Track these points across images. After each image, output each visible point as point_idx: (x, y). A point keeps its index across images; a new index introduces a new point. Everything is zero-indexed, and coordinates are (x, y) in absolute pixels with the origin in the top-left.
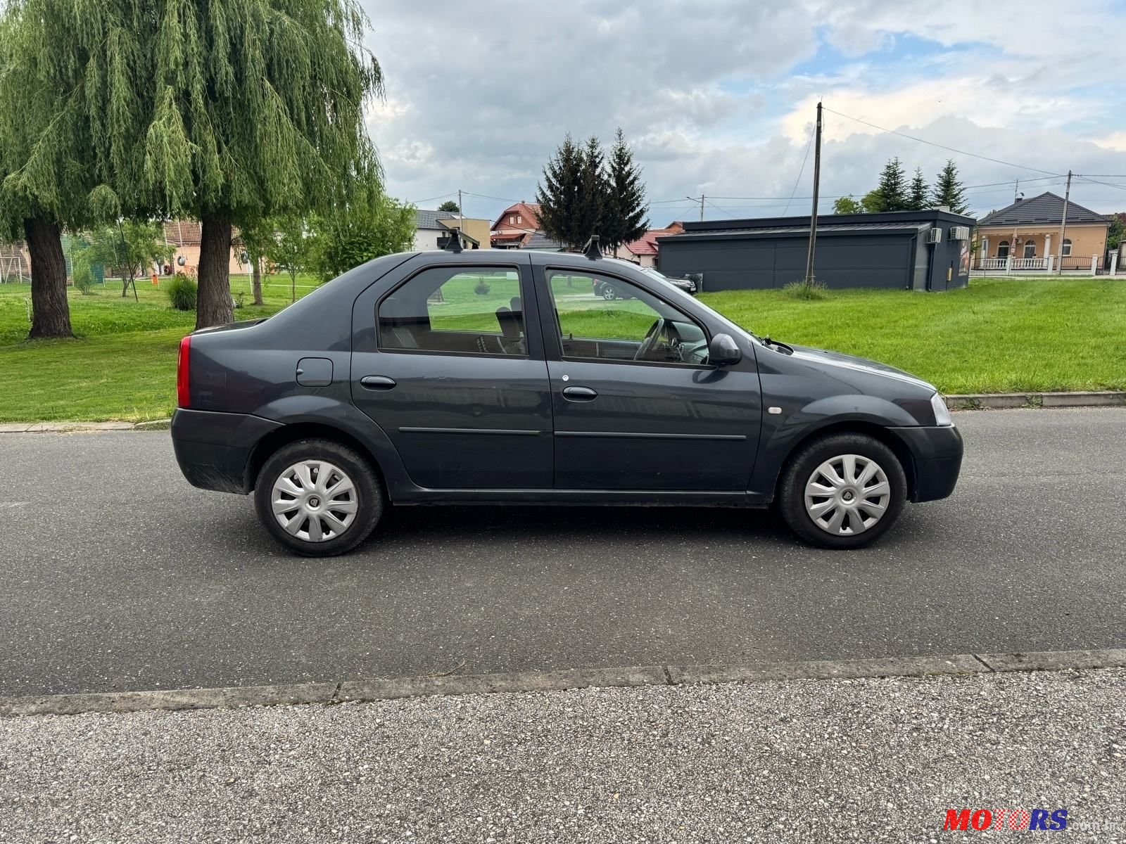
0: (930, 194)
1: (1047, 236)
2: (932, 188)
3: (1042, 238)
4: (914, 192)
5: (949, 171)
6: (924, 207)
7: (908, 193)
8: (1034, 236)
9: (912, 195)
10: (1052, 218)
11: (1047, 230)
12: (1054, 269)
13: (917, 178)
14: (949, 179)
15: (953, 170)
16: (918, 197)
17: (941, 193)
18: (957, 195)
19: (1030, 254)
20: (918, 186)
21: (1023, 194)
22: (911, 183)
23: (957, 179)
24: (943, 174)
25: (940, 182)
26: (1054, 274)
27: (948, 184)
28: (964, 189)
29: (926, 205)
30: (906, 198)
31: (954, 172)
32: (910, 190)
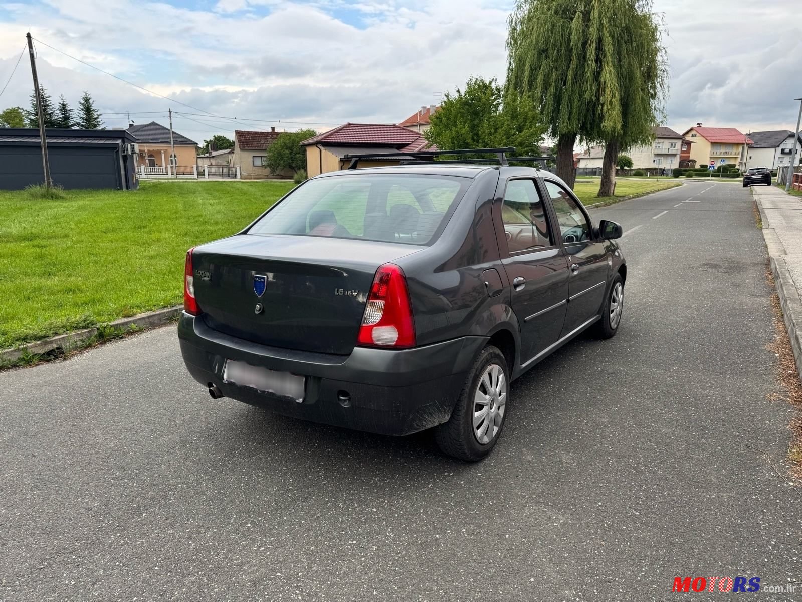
0: (75, 116)
1: (163, 152)
2: (76, 112)
3: (159, 152)
4: (62, 114)
5: (87, 100)
6: (72, 126)
7: (58, 115)
8: (153, 151)
9: (61, 116)
10: (161, 140)
11: (161, 147)
12: (172, 174)
13: (62, 103)
14: (88, 106)
15: (89, 99)
16: (66, 118)
17: (84, 116)
18: (96, 119)
19: (152, 163)
20: (64, 108)
21: (133, 122)
22: (58, 106)
23: (94, 107)
24: (83, 102)
25: (82, 107)
26: (173, 177)
27: (88, 110)
28: (101, 115)
29: (74, 125)
30: (56, 118)
31: (90, 101)
32: (58, 112)
